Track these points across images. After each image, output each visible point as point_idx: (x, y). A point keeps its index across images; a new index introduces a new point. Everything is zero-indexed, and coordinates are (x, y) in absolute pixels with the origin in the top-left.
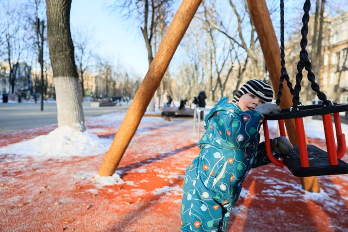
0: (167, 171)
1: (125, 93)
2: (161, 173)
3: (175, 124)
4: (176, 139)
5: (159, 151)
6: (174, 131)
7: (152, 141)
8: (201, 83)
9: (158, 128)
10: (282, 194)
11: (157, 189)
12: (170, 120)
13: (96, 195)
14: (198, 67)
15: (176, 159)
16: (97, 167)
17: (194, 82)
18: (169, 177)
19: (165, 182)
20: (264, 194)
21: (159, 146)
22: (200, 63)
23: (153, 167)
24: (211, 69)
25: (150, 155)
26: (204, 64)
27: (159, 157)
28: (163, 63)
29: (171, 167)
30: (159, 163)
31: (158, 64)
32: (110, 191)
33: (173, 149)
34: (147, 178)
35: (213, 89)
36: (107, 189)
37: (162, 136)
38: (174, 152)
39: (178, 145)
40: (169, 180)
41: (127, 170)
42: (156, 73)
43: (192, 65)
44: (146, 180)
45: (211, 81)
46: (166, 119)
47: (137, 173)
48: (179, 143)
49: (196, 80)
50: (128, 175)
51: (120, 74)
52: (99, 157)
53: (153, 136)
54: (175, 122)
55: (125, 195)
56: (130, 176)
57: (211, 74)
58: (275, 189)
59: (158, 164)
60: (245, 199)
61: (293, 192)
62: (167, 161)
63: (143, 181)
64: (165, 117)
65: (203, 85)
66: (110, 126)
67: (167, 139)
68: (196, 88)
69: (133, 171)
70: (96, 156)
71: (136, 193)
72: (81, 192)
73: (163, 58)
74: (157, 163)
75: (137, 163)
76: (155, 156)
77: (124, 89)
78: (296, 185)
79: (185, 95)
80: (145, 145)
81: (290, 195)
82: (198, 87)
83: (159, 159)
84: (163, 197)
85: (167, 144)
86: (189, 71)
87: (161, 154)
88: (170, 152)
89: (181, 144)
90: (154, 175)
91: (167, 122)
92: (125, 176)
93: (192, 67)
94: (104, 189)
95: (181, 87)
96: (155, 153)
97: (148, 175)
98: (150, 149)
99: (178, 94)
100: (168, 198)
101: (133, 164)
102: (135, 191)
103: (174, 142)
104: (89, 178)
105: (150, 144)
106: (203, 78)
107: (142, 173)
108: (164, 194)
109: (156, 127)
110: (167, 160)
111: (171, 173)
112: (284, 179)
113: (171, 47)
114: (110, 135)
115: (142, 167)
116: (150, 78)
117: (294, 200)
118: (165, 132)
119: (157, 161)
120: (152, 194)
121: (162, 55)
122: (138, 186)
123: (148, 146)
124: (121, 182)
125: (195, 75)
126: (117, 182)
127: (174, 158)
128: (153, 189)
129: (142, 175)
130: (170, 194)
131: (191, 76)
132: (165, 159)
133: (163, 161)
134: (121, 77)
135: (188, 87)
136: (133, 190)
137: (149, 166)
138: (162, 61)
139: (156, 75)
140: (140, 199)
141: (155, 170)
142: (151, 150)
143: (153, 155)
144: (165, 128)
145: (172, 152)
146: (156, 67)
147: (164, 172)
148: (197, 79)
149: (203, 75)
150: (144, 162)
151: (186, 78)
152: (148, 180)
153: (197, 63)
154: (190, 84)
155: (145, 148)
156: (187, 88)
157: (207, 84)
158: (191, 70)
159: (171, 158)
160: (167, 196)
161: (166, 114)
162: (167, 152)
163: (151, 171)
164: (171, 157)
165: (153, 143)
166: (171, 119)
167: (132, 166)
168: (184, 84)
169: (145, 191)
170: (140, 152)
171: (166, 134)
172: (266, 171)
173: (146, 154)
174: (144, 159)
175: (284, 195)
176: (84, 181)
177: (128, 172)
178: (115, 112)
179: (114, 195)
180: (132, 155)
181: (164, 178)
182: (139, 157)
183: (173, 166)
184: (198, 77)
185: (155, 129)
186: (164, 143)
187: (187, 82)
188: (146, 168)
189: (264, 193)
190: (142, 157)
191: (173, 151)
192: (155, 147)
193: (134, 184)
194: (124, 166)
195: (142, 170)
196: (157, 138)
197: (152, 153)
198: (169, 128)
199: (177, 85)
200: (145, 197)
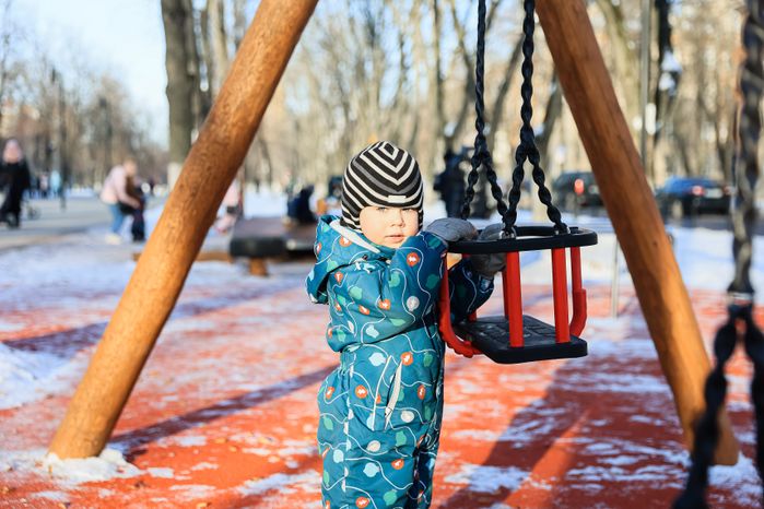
0: (274, 438)
1: (42, 157)
2: (257, 444)
3: (289, 287)
4: (299, 342)
5: (239, 383)
6: (288, 313)
7: (206, 355)
8: (396, 104)
9: (223, 307)
10: (625, 474)
11: (248, 483)
12: (265, 274)
13: (67, 505)
14: (378, 29)
15: (301, 404)
16: (33, 437)
17: (365, 102)
18: (282, 452)
19: (270, 465)
20: (573, 479)
21: (236, 369)
22: (388, 15)
23: (226, 429)
24: (437, 45)
25: (210, 396)
26: (405, 18)
27: (240, 402)
28: (254, 96)
29: (286, 427)
30: (246, 418)
31: (239, 100)
32: (105, 493)
33: (291, 376)
34: (211, 459)
35: (449, 130)
36: (94, 489)
37: (242, 334)
38: (293, 385)
39: (306, 360)
40: (283, 459)
41: (143, 442)
42: (234, 125)
43: (352, 20)
44: (212, 462)
45: (440, 95)
46: (250, 271)
47: (175, 448)
48: (311, 354)
49: (372, 89)
50: (148, 455)
51: (20, 68)
52: (27, 411)
53: (209, 334)
54: (291, 281)
55: (154, 500)
56: (157, 455)
57: (438, 62)
58: (609, 466)
59: (240, 422)
60: (515, 491)
61: (661, 469)
62: (271, 412)
63: (200, 466)
64: (245, 261)
65: (406, 109)
66: (22, 307)
67: (265, 341)
68: (373, 124)
69: (162, 442)
70: (17, 409)
71: (186, 494)
72: (18, 498)
73: (254, 82)
74: (238, 418)
75: (169, 422)
76: (225, 399)
77: (42, 138)
78: (675, 453)
79: (329, 160)
80: (182, 367)
81: (648, 477)
82: (383, 117)
83: (242, 407)
84: (271, 499)
85: (267, 361)
86: (338, 49)
87: (249, 393)
88: (279, 383)
89: (317, 358)
90: (233, 449)
91: (255, 281)
92: (138, 458)
93: (353, 31)
94: (86, 489)
95: (304, 125)
96: (228, 389)
97: (213, 451)
98: (205, 380)
99: (295, 153)
100: (285, 499)
101: (156, 426)
102: (184, 490)
103: (291, 353)
104: (23, 467)
105: (202, 363)
106: (403, 80)
107: (194, 447)
108: (272, 492)
109: (213, 303)
110: (270, 408)
111: (288, 442)
112: (650, 441)
113: (275, 47)
114: (37, 339)
115: (188, 432)
116: (215, 142)
117: (655, 486)
118: (251, 320)
119: (238, 413)
120: (236, 493)
121: (250, 73)
122: (189, 478)
123: (196, 369)
124: (131, 471)
125: (369, 68)
126: (120, 471)
127: (294, 403)
128: (238, 483)
129: (196, 452)
130: (291, 491)
131: (348, 73)
132: (265, 405)
133: (259, 412)
134: (20, 80)
135: (340, 122)
136: (174, 488)
137: (212, 428)
138: (249, 89)
139: (234, 132)
140: (204, 505)
141: (236, 438)
142: (210, 383)
143: (220, 395)
144: (252, 304)
145: (284, 385)
146: (233, 109)
147: (265, 441)
148: (378, 83)
149: (404, 67)
150: (193, 418)
151: (327, 82)
152: (218, 462)
153: (374, 11)
154: (346, 107)
155: (185, 378)
156: (332, 127)
157: (422, 106)
158: (351, 44)
159: (284, 403)
160: (282, 495)
161: (251, 246)
162: (267, 385)
163: (221, 441)
164: (284, 398)
165: (210, 361)
166: (272, 267)
167: (153, 430)
168: (318, 107)
169: (213, 488)
170: (172, 388)
171: (256, 325)
172: (600, 423)
173: (192, 395)
174: (190, 409)
175: (630, 478)
176: (12, 475)
177: (146, 446)
178: (20, 248)
179: (124, 502)
180: (144, 400)
181: (268, 456)
182: (171, 404)
183: (294, 423)
184: (380, 73)
185: (211, 310)
186: (256, 356)
187: (335, 100)
188: (204, 433)
189: (573, 476)
190: (183, 404)
191: (288, 382)
192: (221, 372)
193: (174, 473)
194: (126, 431)
195: (191, 439)
196: (222, 341)
197: (216, 392)
198: (265, 305)
199: (290, 112)
200: (216, 500)
